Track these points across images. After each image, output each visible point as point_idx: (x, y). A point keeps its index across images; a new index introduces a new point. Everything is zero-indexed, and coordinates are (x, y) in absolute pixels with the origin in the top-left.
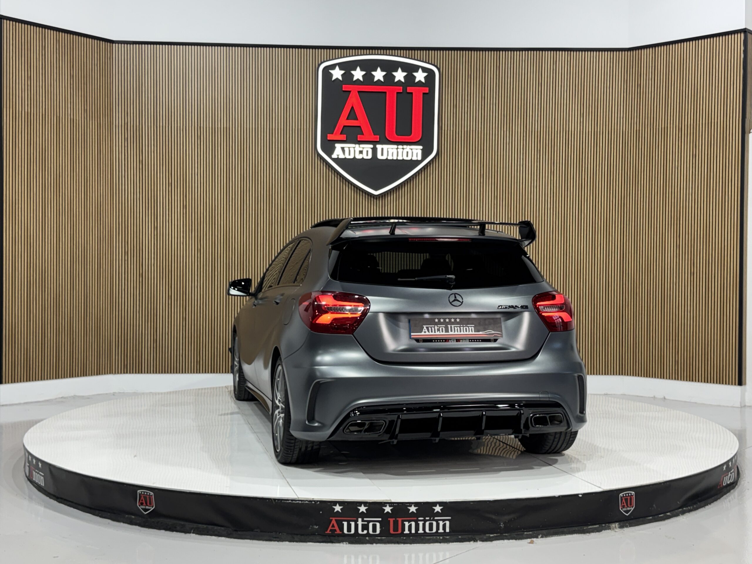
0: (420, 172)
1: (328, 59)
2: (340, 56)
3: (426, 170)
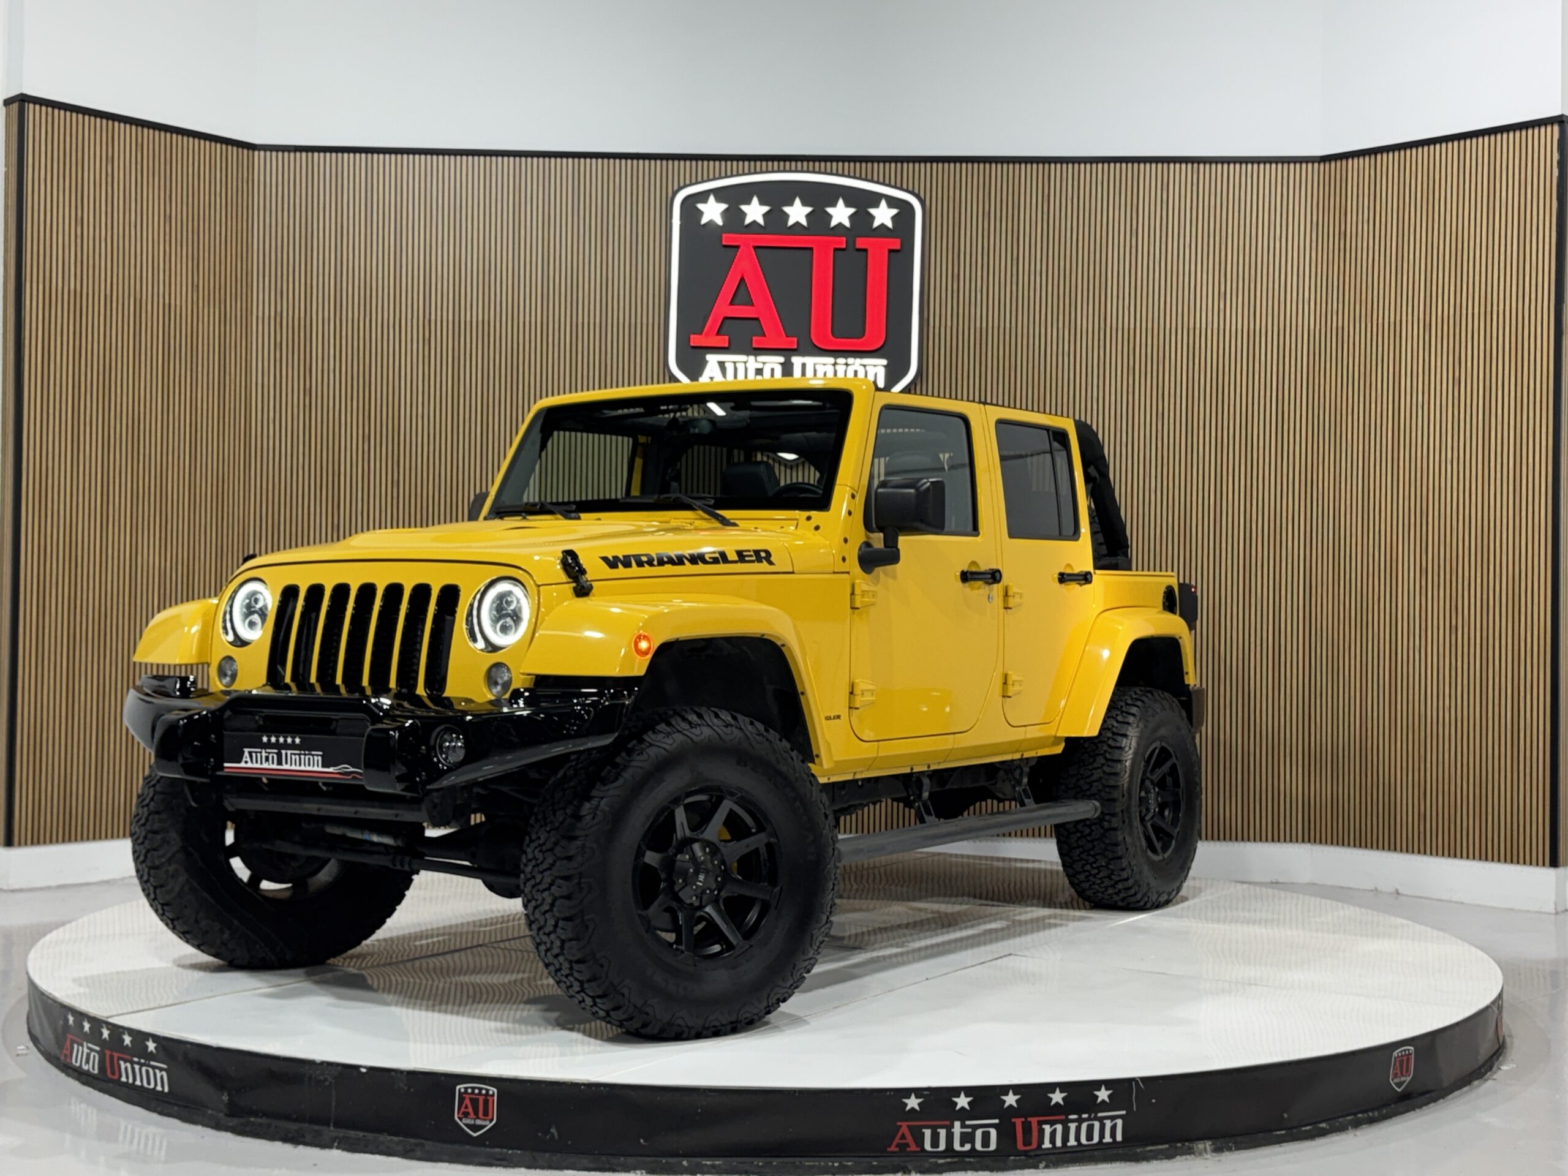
1: (694, 181)
2: (717, 175)
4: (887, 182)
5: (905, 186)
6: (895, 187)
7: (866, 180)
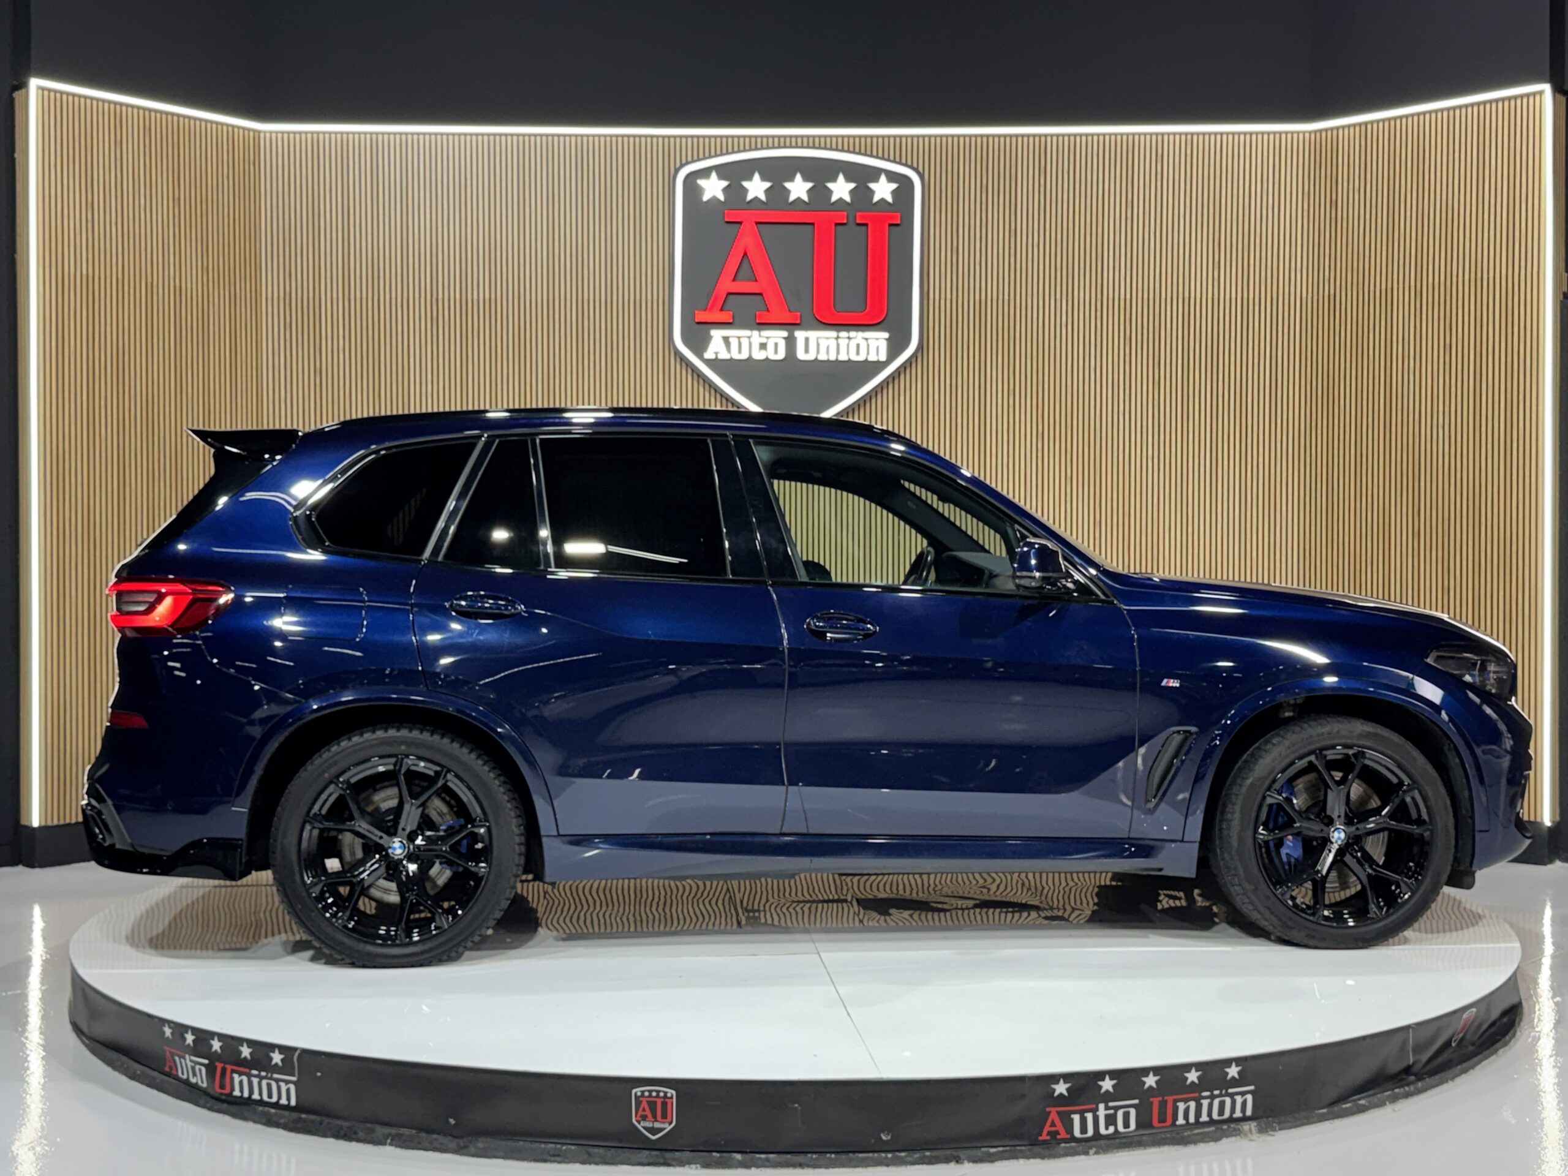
0: (885, 386)
1: (695, 158)
2: (718, 152)
3: (896, 382)
4: (886, 156)
5: (904, 161)
6: (894, 161)
7: (865, 154)
